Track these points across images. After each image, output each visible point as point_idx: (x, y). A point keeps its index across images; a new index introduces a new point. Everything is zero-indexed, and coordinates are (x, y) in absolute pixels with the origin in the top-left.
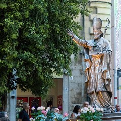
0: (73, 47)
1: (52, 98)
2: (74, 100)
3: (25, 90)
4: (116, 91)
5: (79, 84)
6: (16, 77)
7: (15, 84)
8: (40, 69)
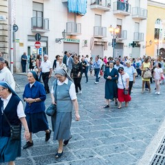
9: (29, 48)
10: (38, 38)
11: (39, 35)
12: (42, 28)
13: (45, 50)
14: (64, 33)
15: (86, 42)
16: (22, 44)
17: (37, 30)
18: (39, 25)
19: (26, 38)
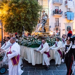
9: (54, 32)
10: (57, 29)
12: (58, 26)
13: (59, 33)
16: (52, 31)
17: (57, 27)
18: (57, 25)
19: (53, 29)
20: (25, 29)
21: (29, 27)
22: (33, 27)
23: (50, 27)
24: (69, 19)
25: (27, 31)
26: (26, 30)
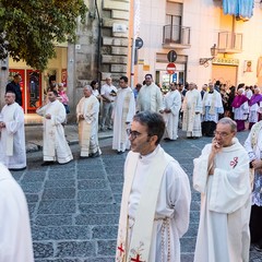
0: (79, 6)
1: (55, 72)
2: (81, 74)
3: (18, 60)
4: (134, 66)
5: (88, 55)
6: (6, 42)
7: (5, 52)
8: (37, 33)
9: (158, 72)
10: (172, 58)
11: (174, 53)
12: (179, 41)
13: (183, 75)
14: (213, 49)
15: (249, 64)
16: (147, 67)
17: (172, 45)
18: (175, 37)
19: (154, 57)
20: (9, 48)
21: (31, 36)
22: (55, 42)
23: (139, 43)
24: (232, 9)
25: (23, 57)
26: (15, 52)
